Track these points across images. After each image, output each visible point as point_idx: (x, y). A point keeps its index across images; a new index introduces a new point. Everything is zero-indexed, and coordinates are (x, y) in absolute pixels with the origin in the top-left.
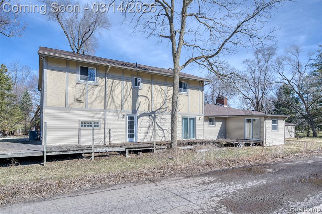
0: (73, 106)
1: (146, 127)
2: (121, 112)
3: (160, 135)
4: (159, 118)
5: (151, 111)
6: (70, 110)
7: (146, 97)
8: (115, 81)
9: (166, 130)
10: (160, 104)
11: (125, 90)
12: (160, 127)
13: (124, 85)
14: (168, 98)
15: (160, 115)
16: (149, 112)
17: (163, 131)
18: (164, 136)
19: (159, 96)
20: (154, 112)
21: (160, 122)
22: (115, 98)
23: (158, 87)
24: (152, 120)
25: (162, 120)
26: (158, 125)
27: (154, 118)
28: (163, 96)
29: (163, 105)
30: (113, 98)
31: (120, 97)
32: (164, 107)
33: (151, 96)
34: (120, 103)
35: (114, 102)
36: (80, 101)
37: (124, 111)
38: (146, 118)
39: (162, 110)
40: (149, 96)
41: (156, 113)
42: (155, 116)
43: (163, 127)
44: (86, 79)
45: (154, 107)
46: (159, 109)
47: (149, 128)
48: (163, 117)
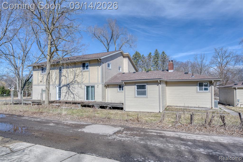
0: (40, 84)
1: (65, 92)
2: (55, 85)
3: (72, 97)
4: (71, 87)
5: (67, 84)
6: (39, 86)
7: (65, 76)
8: (53, 70)
9: (75, 94)
10: (72, 79)
11: (56, 74)
12: (72, 92)
13: (56, 72)
14: (76, 75)
15: (72, 86)
16: (66, 84)
17: (74, 95)
18: (74, 98)
19: (72, 74)
20: (68, 84)
21: (72, 89)
22: (53, 78)
23: (71, 70)
24: (68, 89)
25: (73, 89)
26: (71, 91)
27: (69, 87)
28: (74, 74)
29: (74, 79)
30: (52, 78)
31: (54, 78)
32: (74, 80)
33: (67, 76)
34: (54, 81)
35: (52, 81)
36: (41, 81)
37: (56, 85)
38: (65, 88)
39: (73, 82)
40: (67, 75)
41: (70, 84)
42: (69, 86)
43: (74, 93)
44: (43, 72)
45: (69, 81)
46: (71, 82)
47: (66, 93)
48: (73, 86)
